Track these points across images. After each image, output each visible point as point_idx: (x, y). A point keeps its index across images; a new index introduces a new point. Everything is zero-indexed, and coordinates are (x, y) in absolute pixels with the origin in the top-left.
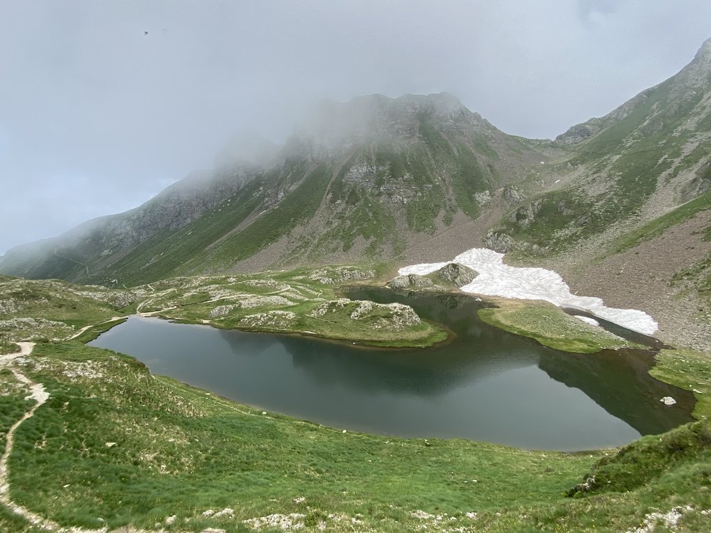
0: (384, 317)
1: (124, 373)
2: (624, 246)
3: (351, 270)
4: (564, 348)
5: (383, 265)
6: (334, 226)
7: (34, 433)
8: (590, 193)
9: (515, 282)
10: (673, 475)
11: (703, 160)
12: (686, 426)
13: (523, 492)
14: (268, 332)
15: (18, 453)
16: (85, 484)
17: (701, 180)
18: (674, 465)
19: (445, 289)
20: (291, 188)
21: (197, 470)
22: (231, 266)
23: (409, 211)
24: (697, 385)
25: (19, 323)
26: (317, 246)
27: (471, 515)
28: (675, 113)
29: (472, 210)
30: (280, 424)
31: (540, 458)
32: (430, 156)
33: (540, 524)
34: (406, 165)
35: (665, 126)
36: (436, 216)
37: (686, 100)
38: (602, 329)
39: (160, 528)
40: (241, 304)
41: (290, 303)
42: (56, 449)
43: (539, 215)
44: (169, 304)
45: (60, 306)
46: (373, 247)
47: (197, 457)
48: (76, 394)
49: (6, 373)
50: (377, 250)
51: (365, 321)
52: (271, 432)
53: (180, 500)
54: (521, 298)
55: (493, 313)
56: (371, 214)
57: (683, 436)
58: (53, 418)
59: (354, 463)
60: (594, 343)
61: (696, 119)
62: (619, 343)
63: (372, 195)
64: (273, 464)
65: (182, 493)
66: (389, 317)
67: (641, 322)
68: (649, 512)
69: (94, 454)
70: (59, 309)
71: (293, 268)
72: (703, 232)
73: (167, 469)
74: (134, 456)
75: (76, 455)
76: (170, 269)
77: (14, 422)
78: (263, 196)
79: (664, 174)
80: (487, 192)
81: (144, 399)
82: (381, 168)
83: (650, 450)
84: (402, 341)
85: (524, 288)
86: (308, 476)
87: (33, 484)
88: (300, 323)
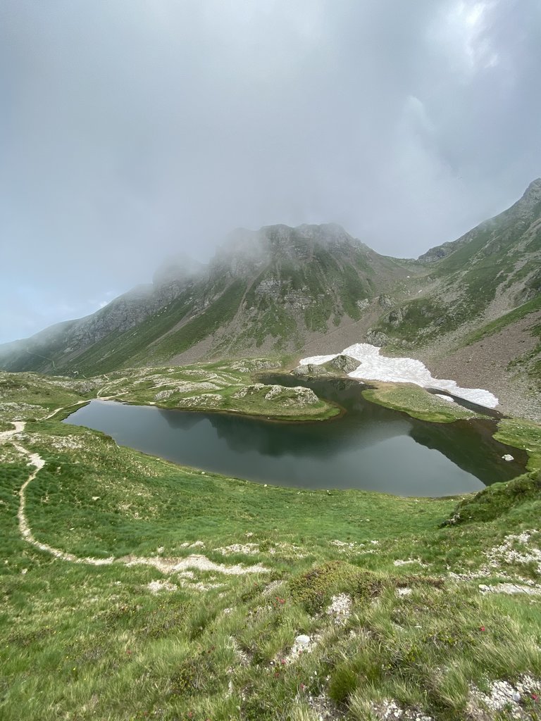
0: (291, 398)
1: (97, 444)
2: (472, 340)
3: (263, 361)
4: (429, 419)
5: (288, 357)
6: (249, 327)
7: (39, 491)
8: (445, 300)
9: (389, 369)
10: (519, 510)
11: (531, 274)
12: (525, 475)
13: (405, 527)
14: (201, 410)
15: (30, 506)
16: (86, 527)
17: (529, 290)
18: (517, 504)
19: (336, 375)
20: (214, 299)
21: (162, 516)
22: (169, 360)
23: (307, 315)
24: (529, 446)
25: (6, 407)
26: (236, 343)
27: (375, 542)
28: (509, 239)
29: (355, 314)
30: (215, 481)
31: (414, 503)
32: (322, 272)
33: (428, 546)
34: (304, 279)
35: (501, 248)
36: (327, 319)
37: (517, 228)
38: (456, 404)
39: (156, 555)
40: (179, 389)
41: (218, 388)
42: (57, 502)
43: (406, 317)
44: (122, 390)
45: (37, 393)
46: (279, 343)
47: (160, 507)
48: (65, 461)
49: (9, 446)
50: (283, 346)
51: (276, 401)
52: (211, 488)
53: (160, 537)
54: (395, 381)
55: (374, 393)
56: (277, 318)
57: (524, 482)
58: (51, 479)
59: (276, 509)
60: (451, 415)
61: (525, 242)
62: (469, 415)
63: (278, 303)
64: (217, 510)
65: (158, 532)
66: (294, 397)
67: (486, 399)
68: (507, 534)
69: (85, 505)
70: (36, 396)
71: (218, 360)
72: (531, 330)
73: (140, 516)
74: (114, 507)
75: (73, 506)
76: (120, 363)
77: (23, 483)
78: (193, 304)
79: (501, 285)
80: (367, 300)
81: (114, 464)
82: (284, 282)
83: (499, 493)
84: (305, 415)
85: (396, 373)
86: (244, 519)
87: (48, 528)
88: (226, 403)
